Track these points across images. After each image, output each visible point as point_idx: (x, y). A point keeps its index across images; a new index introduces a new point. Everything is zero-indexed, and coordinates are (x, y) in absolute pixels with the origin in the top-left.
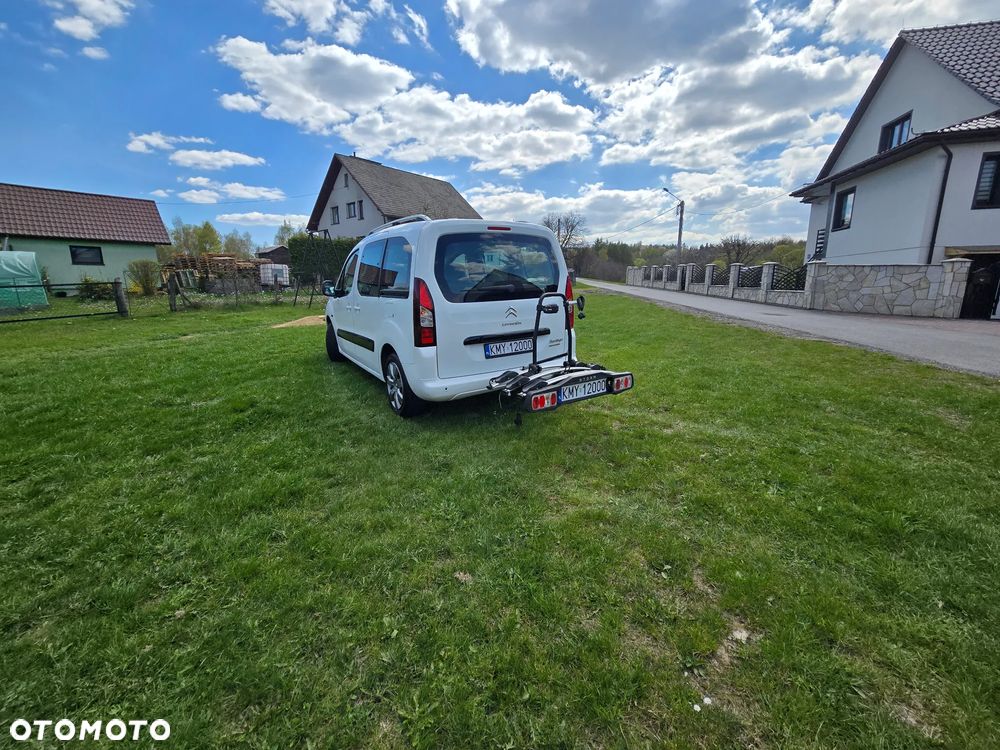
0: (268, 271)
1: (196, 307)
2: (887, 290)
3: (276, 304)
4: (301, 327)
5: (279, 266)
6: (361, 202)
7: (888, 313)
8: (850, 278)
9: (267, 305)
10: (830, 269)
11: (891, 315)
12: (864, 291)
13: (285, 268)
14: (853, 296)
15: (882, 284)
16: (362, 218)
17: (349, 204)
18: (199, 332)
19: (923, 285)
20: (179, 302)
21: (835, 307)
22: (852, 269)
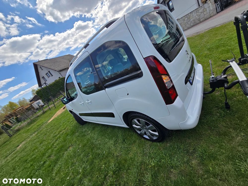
0: (35, 104)
1: (18, 130)
2: (197, 16)
3: (44, 113)
5: (37, 101)
6: (49, 72)
7: (199, 22)
8: (187, 19)
9: (41, 115)
11: (201, 22)
12: (191, 20)
13: (40, 101)
14: (189, 23)
15: (195, 16)
16: (52, 76)
17: (46, 74)
19: (205, 10)
20: (11, 133)
21: (186, 28)
22: (186, 16)
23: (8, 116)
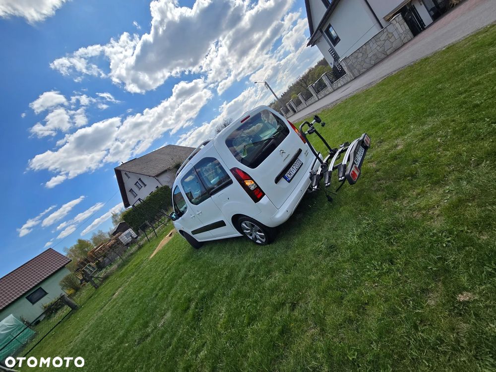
0: (125, 237)
1: (106, 278)
2: (378, 48)
3: (140, 247)
4: (164, 247)
5: (127, 232)
6: (140, 179)
7: (386, 56)
8: (361, 55)
9: (137, 251)
10: (350, 58)
11: (388, 56)
12: (369, 56)
13: (130, 230)
14: (367, 60)
15: (375, 47)
16: (145, 185)
17: (136, 184)
18: (119, 287)
19: (390, 35)
20: (97, 282)
21: (364, 70)
22: (358, 51)
23: (82, 263)
